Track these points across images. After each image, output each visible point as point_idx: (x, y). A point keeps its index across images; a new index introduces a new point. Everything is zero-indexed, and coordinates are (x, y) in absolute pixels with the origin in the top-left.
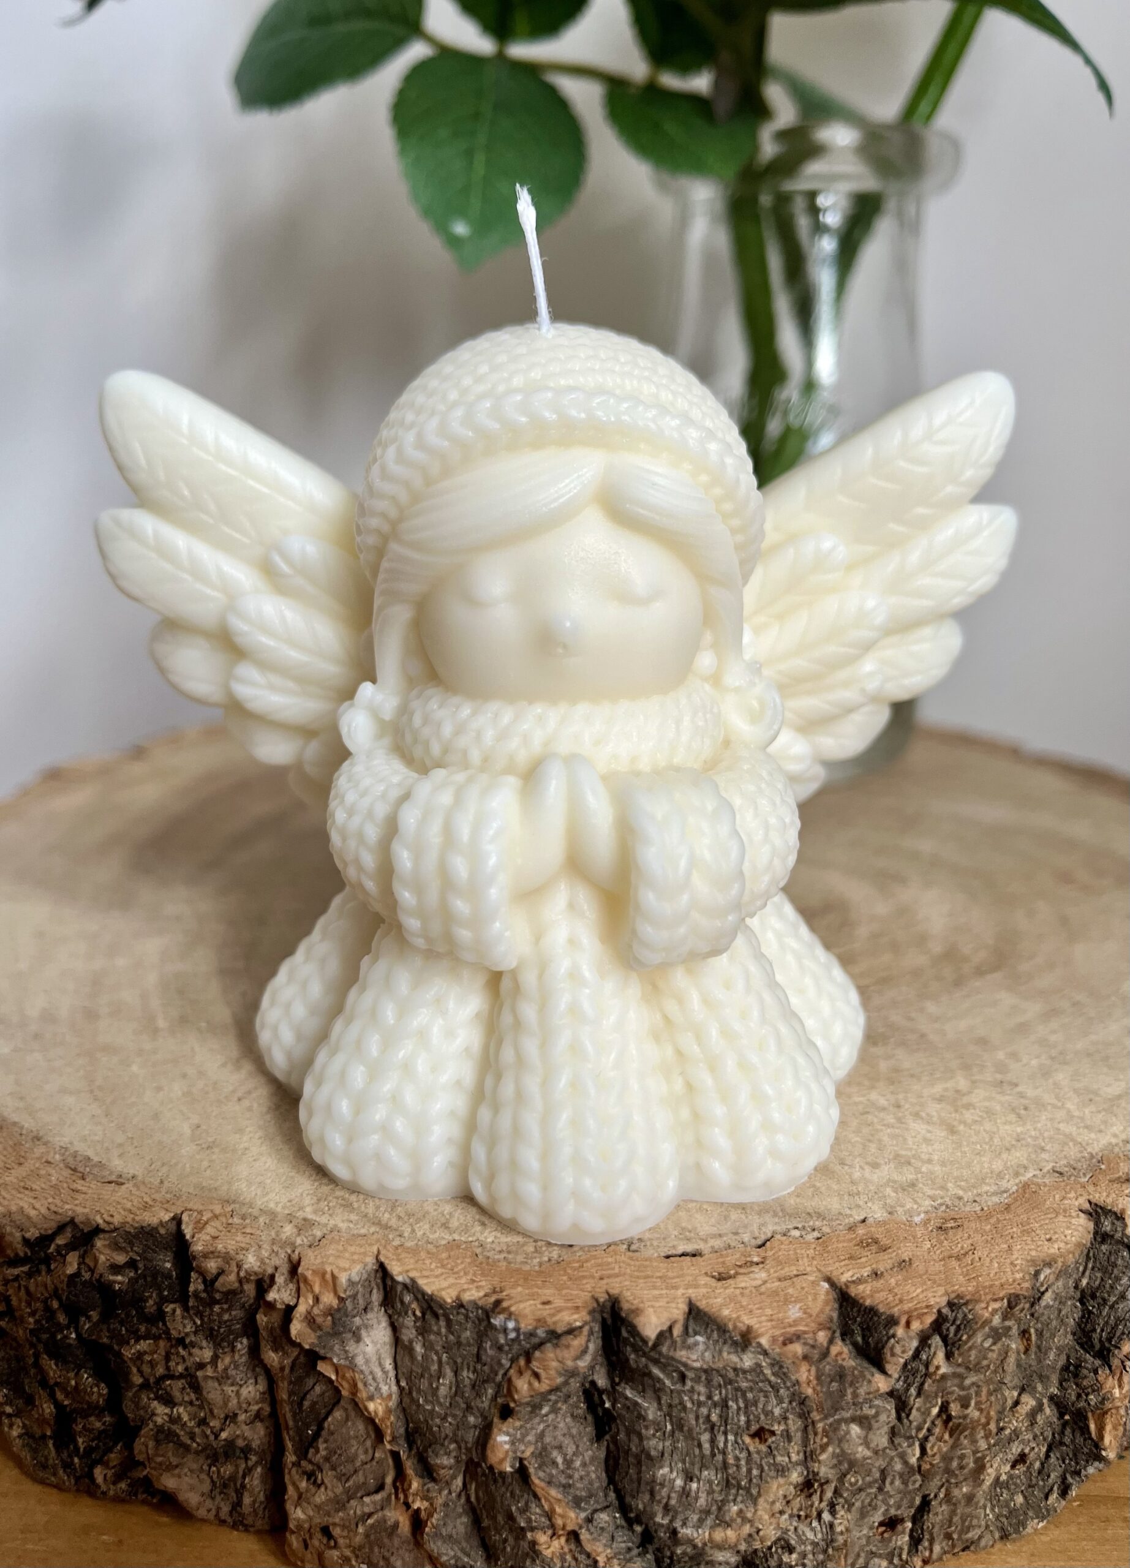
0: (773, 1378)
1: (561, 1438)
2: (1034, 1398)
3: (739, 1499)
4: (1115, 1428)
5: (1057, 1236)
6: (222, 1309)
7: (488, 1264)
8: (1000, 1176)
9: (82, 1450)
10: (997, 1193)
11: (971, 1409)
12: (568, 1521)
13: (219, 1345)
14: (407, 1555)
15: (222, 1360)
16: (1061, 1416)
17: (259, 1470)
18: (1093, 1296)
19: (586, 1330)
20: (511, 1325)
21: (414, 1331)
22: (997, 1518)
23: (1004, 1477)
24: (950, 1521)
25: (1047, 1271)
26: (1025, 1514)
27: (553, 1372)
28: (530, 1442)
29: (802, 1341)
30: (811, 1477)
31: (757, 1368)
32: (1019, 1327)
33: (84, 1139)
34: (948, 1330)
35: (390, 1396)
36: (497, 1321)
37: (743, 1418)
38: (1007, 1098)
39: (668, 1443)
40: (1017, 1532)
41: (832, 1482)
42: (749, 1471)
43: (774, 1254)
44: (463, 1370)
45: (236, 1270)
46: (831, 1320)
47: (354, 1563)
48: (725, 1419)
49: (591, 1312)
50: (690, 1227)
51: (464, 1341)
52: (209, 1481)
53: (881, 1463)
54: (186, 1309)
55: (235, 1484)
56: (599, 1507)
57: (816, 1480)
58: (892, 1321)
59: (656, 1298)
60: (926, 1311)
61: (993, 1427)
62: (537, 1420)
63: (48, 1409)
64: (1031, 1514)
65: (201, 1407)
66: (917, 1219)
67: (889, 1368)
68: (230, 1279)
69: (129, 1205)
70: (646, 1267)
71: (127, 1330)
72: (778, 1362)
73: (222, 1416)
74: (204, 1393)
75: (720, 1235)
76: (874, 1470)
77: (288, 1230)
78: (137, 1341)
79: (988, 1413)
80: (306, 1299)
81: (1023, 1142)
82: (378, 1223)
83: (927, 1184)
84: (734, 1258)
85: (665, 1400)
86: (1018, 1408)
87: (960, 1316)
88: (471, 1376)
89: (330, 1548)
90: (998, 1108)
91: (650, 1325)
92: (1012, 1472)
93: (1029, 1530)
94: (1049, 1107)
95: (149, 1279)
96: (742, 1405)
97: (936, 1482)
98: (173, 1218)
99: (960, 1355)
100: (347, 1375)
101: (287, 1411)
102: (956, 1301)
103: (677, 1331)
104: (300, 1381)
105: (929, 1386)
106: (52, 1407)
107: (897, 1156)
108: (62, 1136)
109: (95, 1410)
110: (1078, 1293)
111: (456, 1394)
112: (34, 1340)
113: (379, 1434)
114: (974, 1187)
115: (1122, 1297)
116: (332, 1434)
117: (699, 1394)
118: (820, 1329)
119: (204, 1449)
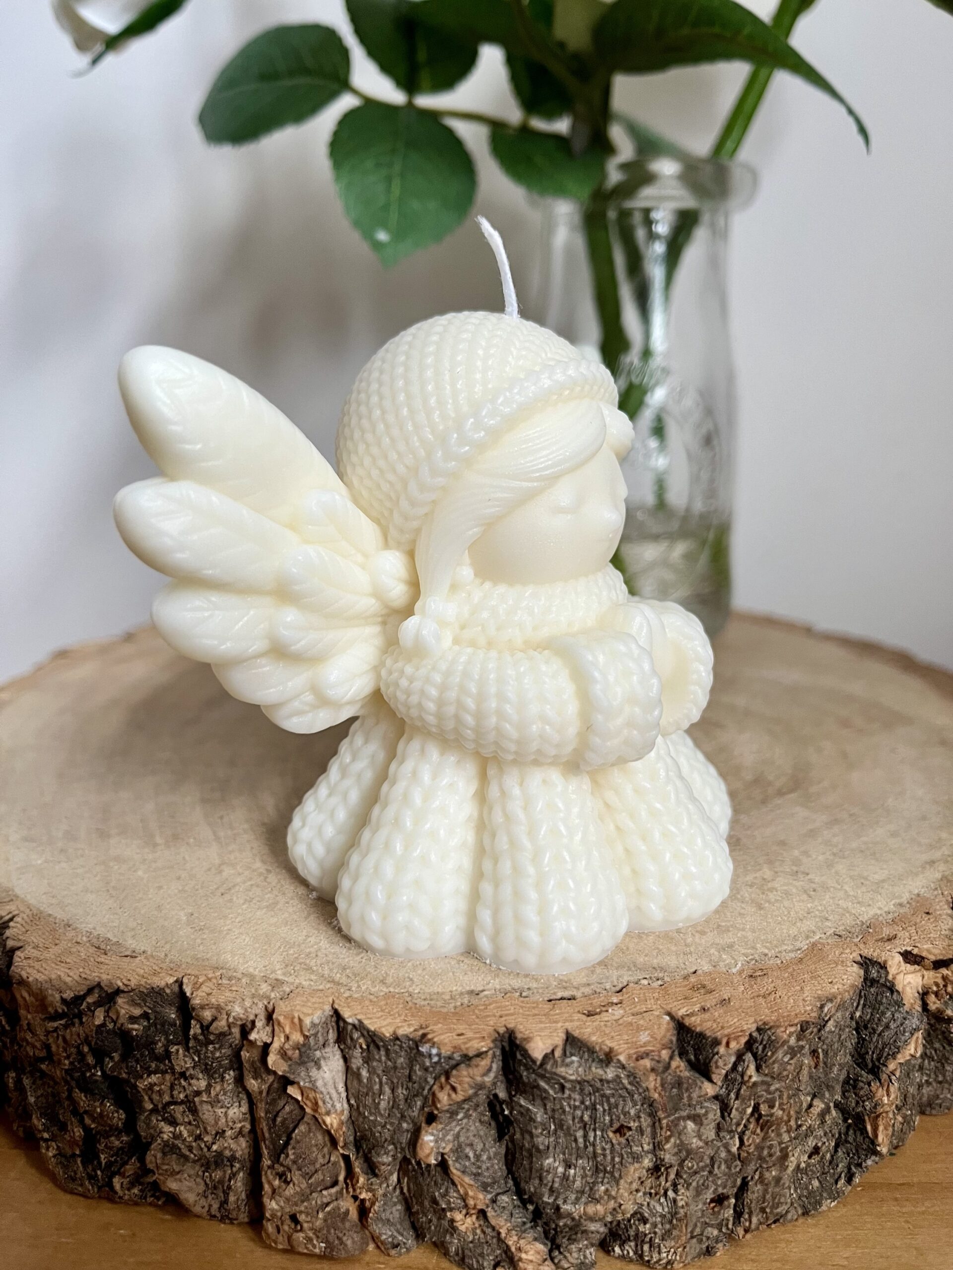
0: (629, 1087)
1: (472, 1138)
2: (823, 1102)
3: (606, 1180)
4: (886, 1129)
5: (837, 980)
6: (215, 1048)
7: (416, 1008)
8: (795, 938)
9: (103, 1164)
10: (793, 951)
11: (776, 1109)
12: (478, 1202)
13: (212, 1076)
14: (355, 1235)
15: (215, 1088)
16: (845, 1120)
17: (241, 1174)
18: (866, 1027)
19: (491, 1052)
20: (434, 1051)
21: (361, 1061)
22: (800, 1198)
23: (803, 1165)
24: (764, 1197)
25: (829, 1005)
26: (821, 1195)
27: (466, 1086)
28: (449, 1140)
29: (650, 1057)
30: (658, 1162)
31: (617, 1079)
32: (810, 1048)
33: (104, 925)
34: (757, 1048)
35: (343, 1111)
36: (424, 1049)
37: (607, 1118)
38: (800, 883)
39: (552, 1139)
40: (816, 1209)
41: (674, 1166)
42: (613, 1159)
43: (629, 997)
44: (398, 1088)
45: (226, 1017)
46: (671, 1042)
47: (315, 1242)
48: (594, 1118)
49: (494, 1041)
51: (399, 1065)
52: (203, 1183)
53: (710, 1152)
54: (187, 1049)
55: (223, 1187)
56: (501, 1191)
57: (663, 1166)
58: (716, 1042)
59: (542, 1030)
60: (741, 1034)
61: (792, 1123)
62: (454, 1124)
63: (78, 1132)
64: (825, 1195)
65: (197, 1127)
66: (734, 970)
67: (715, 1077)
68: (222, 1024)
69: (142, 972)
70: (533, 1007)
71: (141, 1067)
72: (633, 1074)
73: (214, 1132)
74: (200, 1114)
75: (589, 985)
76: (706, 1157)
77: (265, 988)
78: (149, 1076)
79: (789, 1112)
80: (279, 1037)
81: (812, 914)
82: (333, 981)
83: (742, 946)
84: (596, 1002)
85: (549, 1106)
86: (811, 1109)
87: (766, 1038)
88: (404, 1092)
89: (297, 1231)
90: (794, 890)
91: (538, 1049)
92: (809, 1161)
93: (824, 1208)
94: (832, 889)
95: (159, 1027)
96: (607, 1108)
97: (752, 1167)
98: (176, 981)
99: (766, 1067)
100: (310, 1096)
101: (264, 1126)
102: (763, 1027)
103: (558, 1053)
104: (273, 1102)
105: (745, 1091)
106: (81, 1130)
107: (719, 926)
108: (87, 923)
109: (117, 1132)
110: (854, 1024)
111: (393, 1107)
112: (69, 1078)
113: (334, 1142)
114: (776, 947)
115: (887, 1027)
116: (298, 1142)
117: (575, 1100)
118: (663, 1049)
119: (200, 1159)
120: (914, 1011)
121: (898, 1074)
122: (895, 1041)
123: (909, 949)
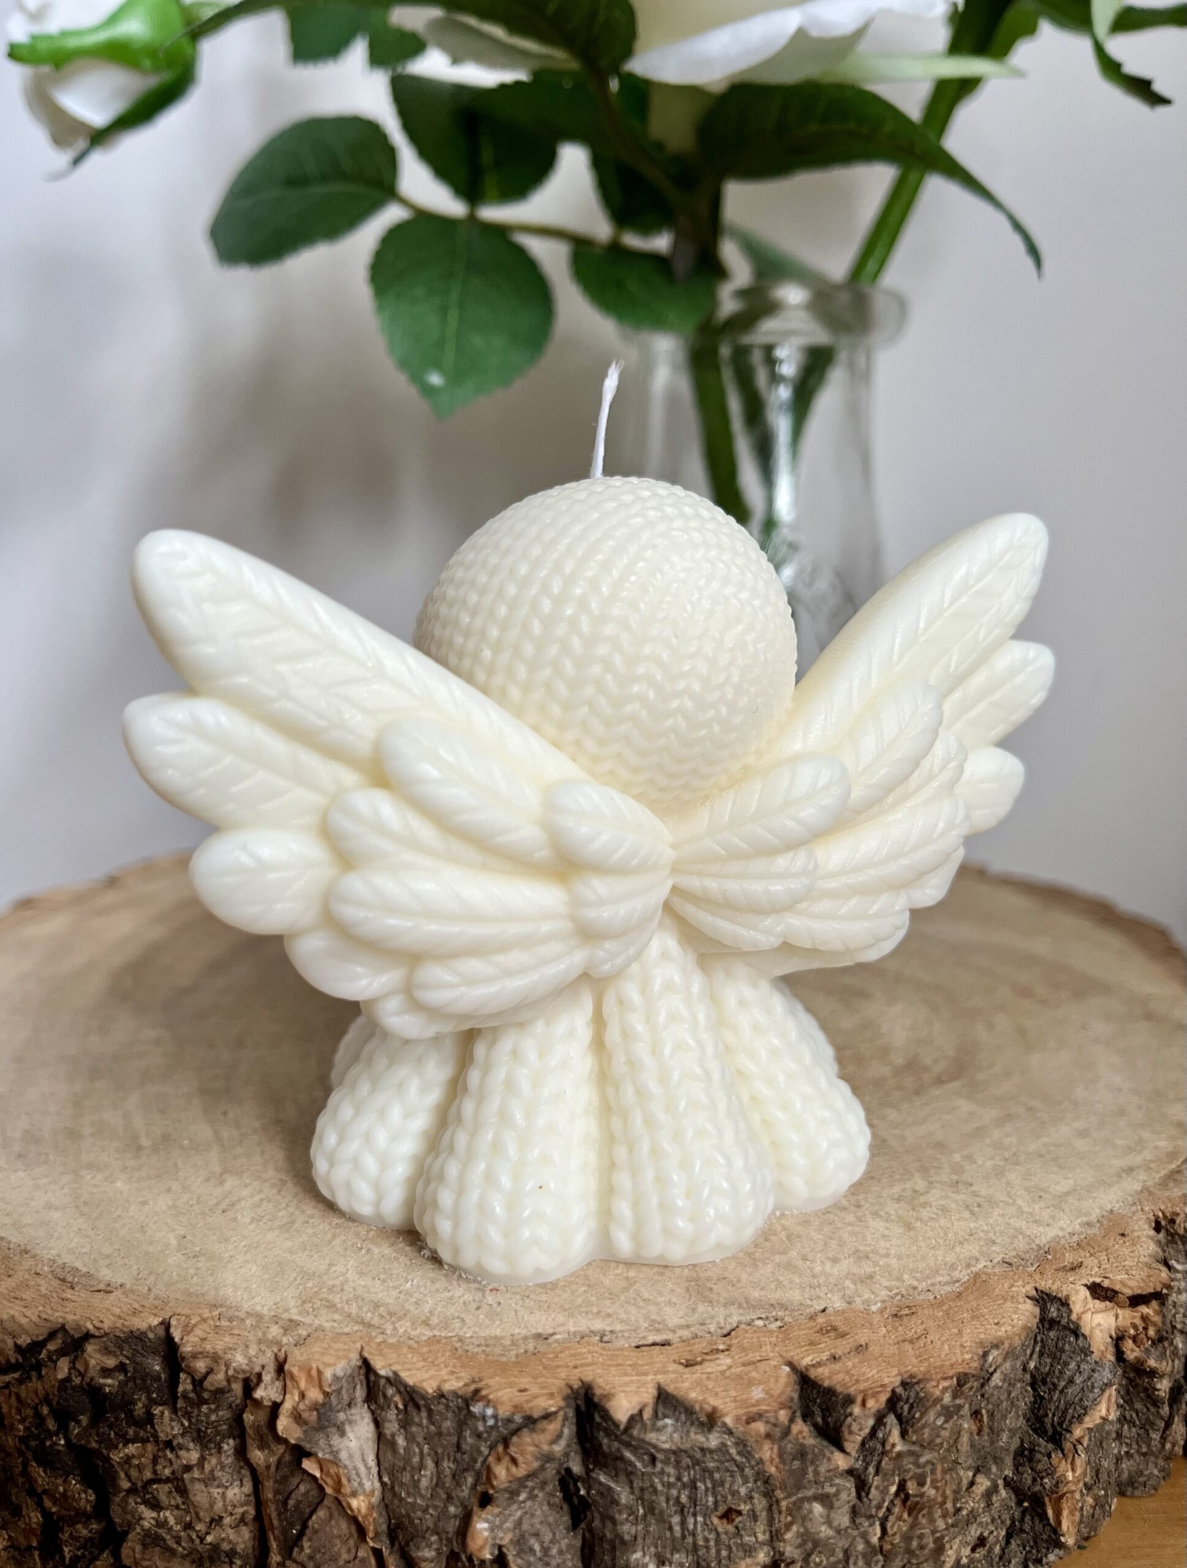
0: (738, 1458)
1: (538, 1526)
2: (989, 1479)
4: (1072, 1513)
5: (1004, 1320)
6: (210, 1409)
7: (467, 1357)
8: (953, 1267)
9: (67, 1560)
10: (949, 1283)
11: (927, 1487)
13: (206, 1446)
15: (209, 1461)
16: (1019, 1503)
18: (1044, 1382)
19: (561, 1413)
20: (489, 1412)
21: (396, 1425)
23: (965, 1561)
25: (995, 1353)
27: (529, 1457)
28: (508, 1529)
29: (764, 1419)
30: (777, 1557)
31: (723, 1448)
32: (970, 1408)
33: (71, 1251)
34: (902, 1408)
35: (373, 1491)
36: (476, 1409)
37: (711, 1499)
38: (962, 1196)
39: (640, 1527)
41: (798, 1562)
42: (718, 1552)
43: (739, 1342)
44: (443, 1461)
45: (224, 1369)
46: (792, 1400)
48: (694, 1500)
49: (566, 1398)
50: (659, 1319)
51: (444, 1431)
53: (844, 1543)
54: (175, 1410)
57: (783, 1561)
58: (849, 1400)
59: (627, 1384)
60: (880, 1389)
61: (949, 1505)
62: (515, 1507)
63: (36, 1517)
65: (187, 1512)
66: (874, 1308)
67: (847, 1446)
68: (218, 1378)
69: (117, 1311)
70: (616, 1356)
71: (116, 1434)
72: (742, 1441)
73: (208, 1520)
74: (191, 1496)
75: (688, 1326)
76: (838, 1550)
77: (275, 1331)
78: (125, 1445)
79: (944, 1492)
80: (292, 1394)
81: (976, 1236)
82: (362, 1322)
83: (884, 1277)
84: (700, 1347)
85: (637, 1483)
86: (974, 1488)
87: (913, 1394)
88: (452, 1466)
91: (622, 1409)
92: (973, 1556)
94: (1002, 1204)
95: (139, 1382)
96: (709, 1485)
97: (897, 1563)
98: (162, 1323)
99: (914, 1432)
100: (332, 1471)
101: (272, 1510)
102: (909, 1380)
103: (647, 1414)
104: (284, 1480)
105: (887, 1464)
106: (39, 1515)
107: (857, 1251)
108: (50, 1249)
109: (83, 1517)
110: (1028, 1377)
111: (437, 1485)
112: (23, 1447)
113: (362, 1532)
114: (928, 1278)
115: (1071, 1381)
116: (316, 1532)
117: (669, 1476)
118: (781, 1409)
119: (190, 1553)
120: (1105, 1360)
121: (1085, 1443)
122: (1081, 1399)
123: (1098, 1280)
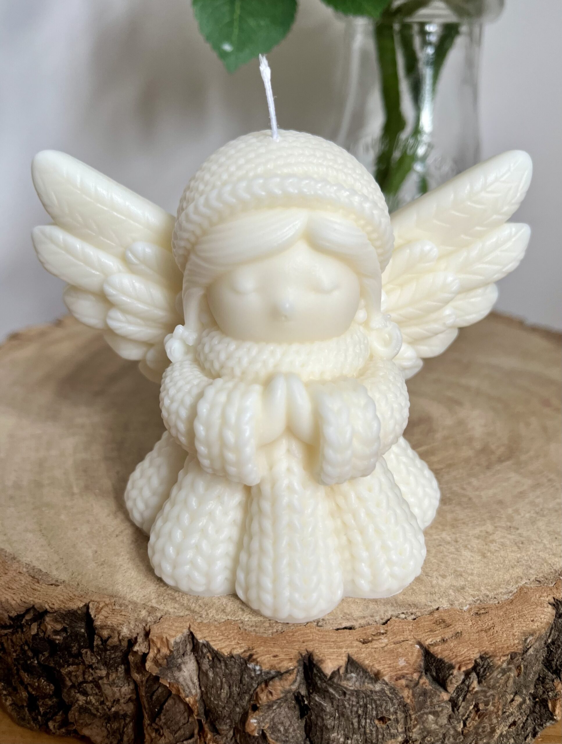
0: (390, 695)
1: (283, 719)
2: (521, 697)
4: (561, 706)
5: (537, 618)
6: (111, 653)
7: (246, 634)
8: (508, 583)
9: (42, 713)
10: (507, 593)
11: (489, 706)
13: (110, 668)
15: (112, 675)
16: (535, 701)
19: (295, 671)
20: (258, 668)
21: (208, 666)
23: (505, 733)
25: (531, 638)
27: (279, 692)
28: (267, 722)
29: (405, 678)
30: (408, 738)
31: (382, 691)
32: (516, 667)
33: (38, 559)
34: (480, 670)
35: (196, 695)
36: (251, 666)
37: (374, 713)
38: (513, 537)
39: (336, 722)
41: (419, 740)
42: (377, 736)
43: (392, 628)
44: (233, 687)
45: (117, 635)
46: (421, 666)
48: (365, 712)
49: (298, 662)
50: (349, 612)
51: (234, 673)
52: (106, 731)
53: (443, 731)
54: (92, 651)
55: (120, 731)
57: (410, 740)
58: (452, 667)
59: (332, 654)
60: (469, 662)
61: (500, 712)
62: (270, 712)
63: (24, 694)
65: (102, 696)
66: (465, 608)
67: (449, 689)
68: (115, 640)
69: (61, 598)
70: (326, 635)
71: (63, 661)
72: (393, 688)
73: (112, 700)
74: (103, 690)
75: (364, 617)
76: (440, 734)
77: (144, 613)
78: (68, 666)
79: (498, 707)
80: (153, 650)
81: (520, 563)
82: (189, 609)
83: (471, 588)
84: (371, 631)
85: (335, 703)
86: (513, 702)
87: (486, 663)
88: (237, 689)
90: (508, 542)
91: (328, 668)
92: (509, 730)
94: (534, 542)
95: (73, 638)
96: (374, 706)
97: (470, 738)
98: (85, 605)
99: (485, 682)
100: (175, 685)
101: (145, 701)
102: (484, 656)
103: (342, 671)
104: (151, 686)
105: (469, 696)
106: (27, 693)
107: (455, 571)
108: (27, 557)
109: (49, 696)
110: (546, 647)
111: (230, 697)
112: (16, 663)
113: (191, 712)
114: (495, 590)
116: (168, 711)
117: (353, 701)
118: (415, 672)
119: (104, 716)
